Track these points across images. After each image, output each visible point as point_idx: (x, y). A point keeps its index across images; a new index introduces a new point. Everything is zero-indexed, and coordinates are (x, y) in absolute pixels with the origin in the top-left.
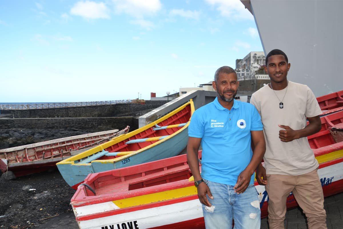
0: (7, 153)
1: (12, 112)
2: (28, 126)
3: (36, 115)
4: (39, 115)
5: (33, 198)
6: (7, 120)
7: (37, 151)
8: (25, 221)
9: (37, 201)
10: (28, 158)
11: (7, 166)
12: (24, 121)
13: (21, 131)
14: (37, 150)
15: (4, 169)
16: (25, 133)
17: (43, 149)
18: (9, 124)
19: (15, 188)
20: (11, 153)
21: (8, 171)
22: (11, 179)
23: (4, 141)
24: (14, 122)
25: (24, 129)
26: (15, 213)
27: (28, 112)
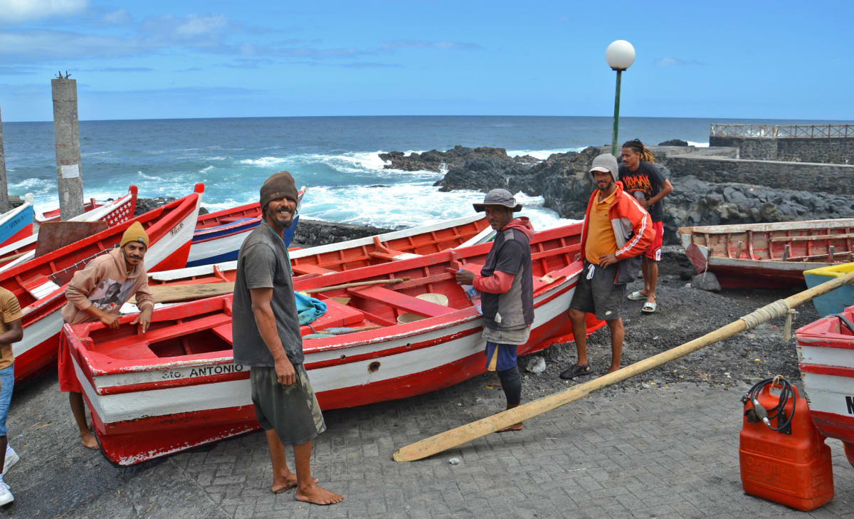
0: (711, 235)
1: (735, 142)
2: (771, 179)
3: (793, 153)
4: (800, 153)
5: (745, 335)
6: (722, 162)
7: (773, 241)
8: (721, 370)
9: (753, 343)
10: (751, 253)
11: (706, 261)
12: (760, 167)
13: (752, 190)
14: (774, 239)
15: (701, 267)
16: (760, 196)
17: (788, 238)
18: (725, 173)
19: (716, 309)
20: (719, 235)
21: (707, 271)
22: (710, 288)
23: (710, 210)
24: (737, 167)
25: (758, 187)
26: (706, 353)
27: (773, 146)
